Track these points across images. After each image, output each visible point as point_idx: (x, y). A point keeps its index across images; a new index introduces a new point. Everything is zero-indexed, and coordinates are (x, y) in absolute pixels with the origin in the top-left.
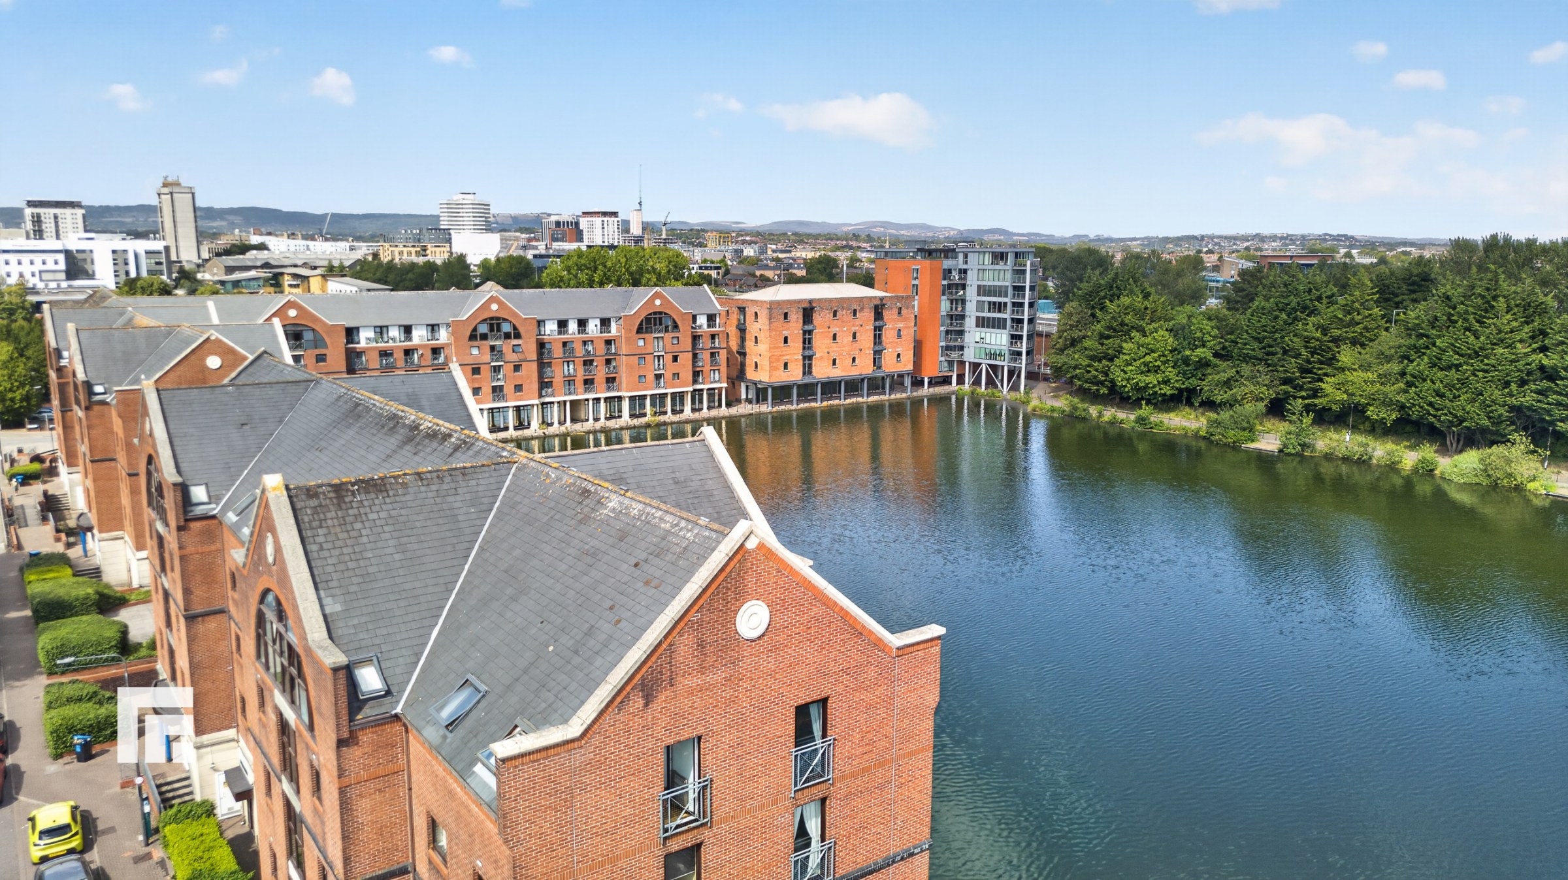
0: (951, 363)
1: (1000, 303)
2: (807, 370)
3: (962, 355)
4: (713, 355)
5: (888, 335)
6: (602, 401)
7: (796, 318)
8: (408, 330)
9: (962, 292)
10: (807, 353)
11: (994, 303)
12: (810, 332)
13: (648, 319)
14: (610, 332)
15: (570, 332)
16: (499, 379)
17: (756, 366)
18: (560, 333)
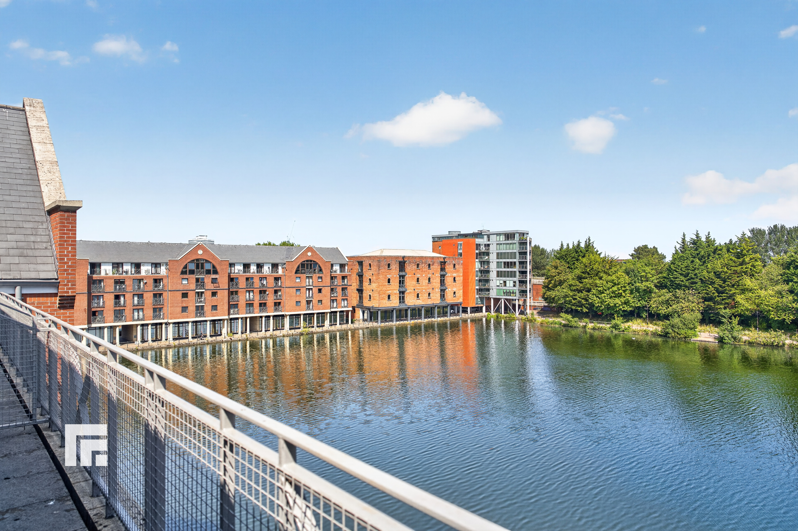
0: (481, 299)
1: (511, 262)
2: (402, 299)
3: (489, 294)
4: (343, 289)
5: (449, 280)
6: (271, 318)
7: (395, 267)
8: (138, 266)
9: (487, 258)
10: (401, 290)
11: (508, 262)
12: (403, 277)
13: (303, 265)
14: (277, 272)
15: (252, 271)
16: (201, 302)
17: (370, 298)
18: (244, 272)
